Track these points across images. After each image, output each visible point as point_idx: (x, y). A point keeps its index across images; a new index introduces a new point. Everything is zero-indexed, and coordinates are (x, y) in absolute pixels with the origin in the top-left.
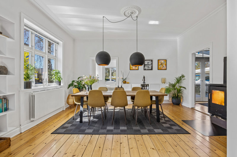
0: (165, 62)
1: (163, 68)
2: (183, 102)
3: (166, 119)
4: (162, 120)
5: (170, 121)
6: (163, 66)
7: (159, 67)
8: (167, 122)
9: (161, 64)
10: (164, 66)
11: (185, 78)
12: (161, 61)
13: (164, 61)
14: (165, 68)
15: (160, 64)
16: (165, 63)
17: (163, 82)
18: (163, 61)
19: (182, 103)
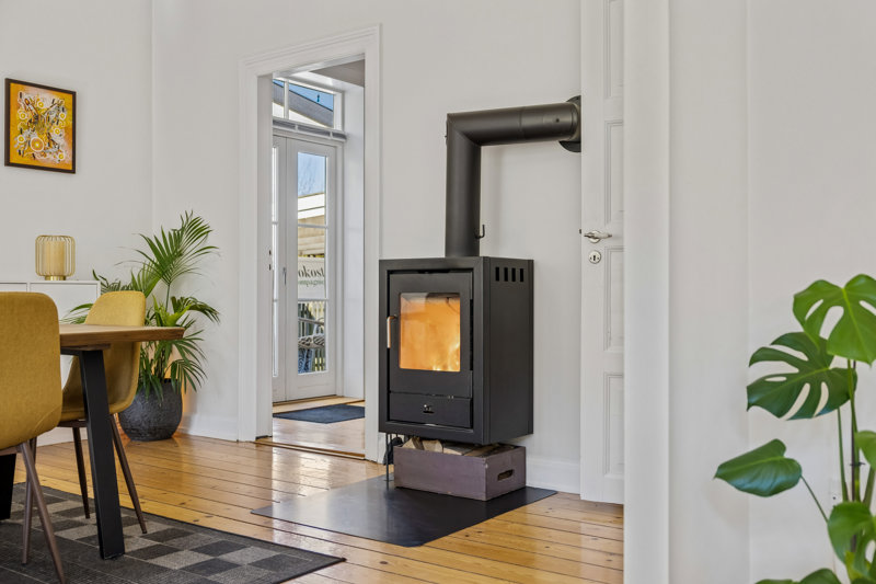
0: (60, 108)
1: (51, 159)
2: (193, 410)
3: (153, 527)
4: (135, 541)
5: (189, 534)
6: (51, 141)
7: (18, 141)
8: (174, 543)
9: (36, 120)
10: (55, 136)
11: (211, 240)
12: (31, 93)
13: (57, 97)
14: (65, 156)
15: (22, 116)
16: (65, 117)
17: (51, 266)
18: (45, 100)
19: (188, 424)
